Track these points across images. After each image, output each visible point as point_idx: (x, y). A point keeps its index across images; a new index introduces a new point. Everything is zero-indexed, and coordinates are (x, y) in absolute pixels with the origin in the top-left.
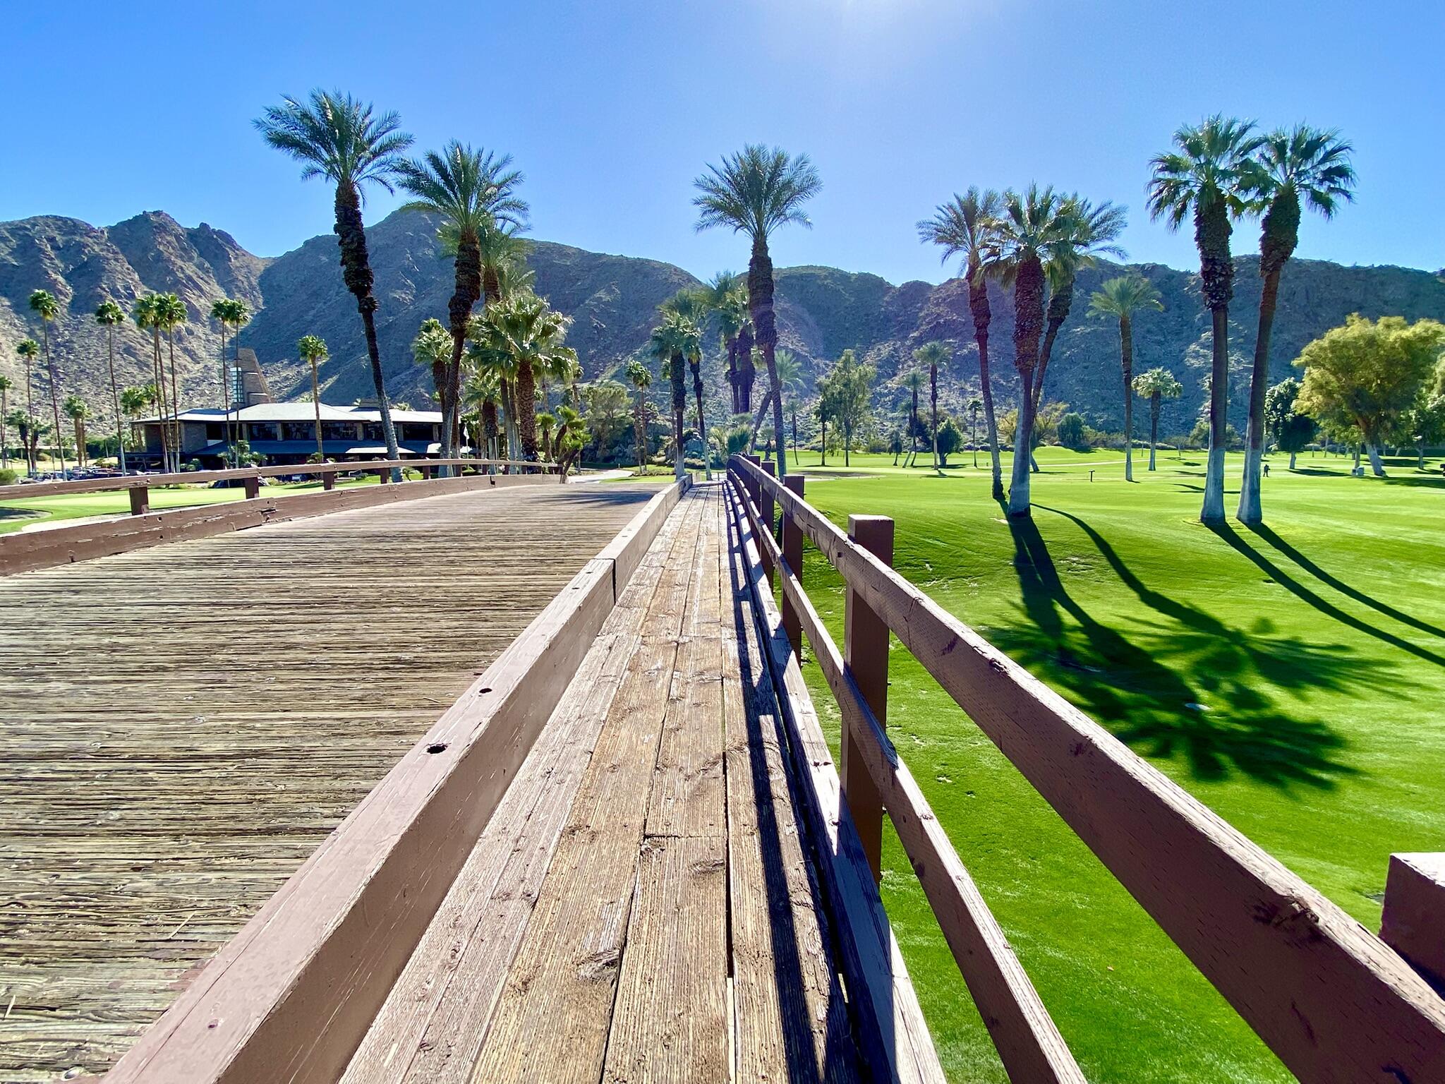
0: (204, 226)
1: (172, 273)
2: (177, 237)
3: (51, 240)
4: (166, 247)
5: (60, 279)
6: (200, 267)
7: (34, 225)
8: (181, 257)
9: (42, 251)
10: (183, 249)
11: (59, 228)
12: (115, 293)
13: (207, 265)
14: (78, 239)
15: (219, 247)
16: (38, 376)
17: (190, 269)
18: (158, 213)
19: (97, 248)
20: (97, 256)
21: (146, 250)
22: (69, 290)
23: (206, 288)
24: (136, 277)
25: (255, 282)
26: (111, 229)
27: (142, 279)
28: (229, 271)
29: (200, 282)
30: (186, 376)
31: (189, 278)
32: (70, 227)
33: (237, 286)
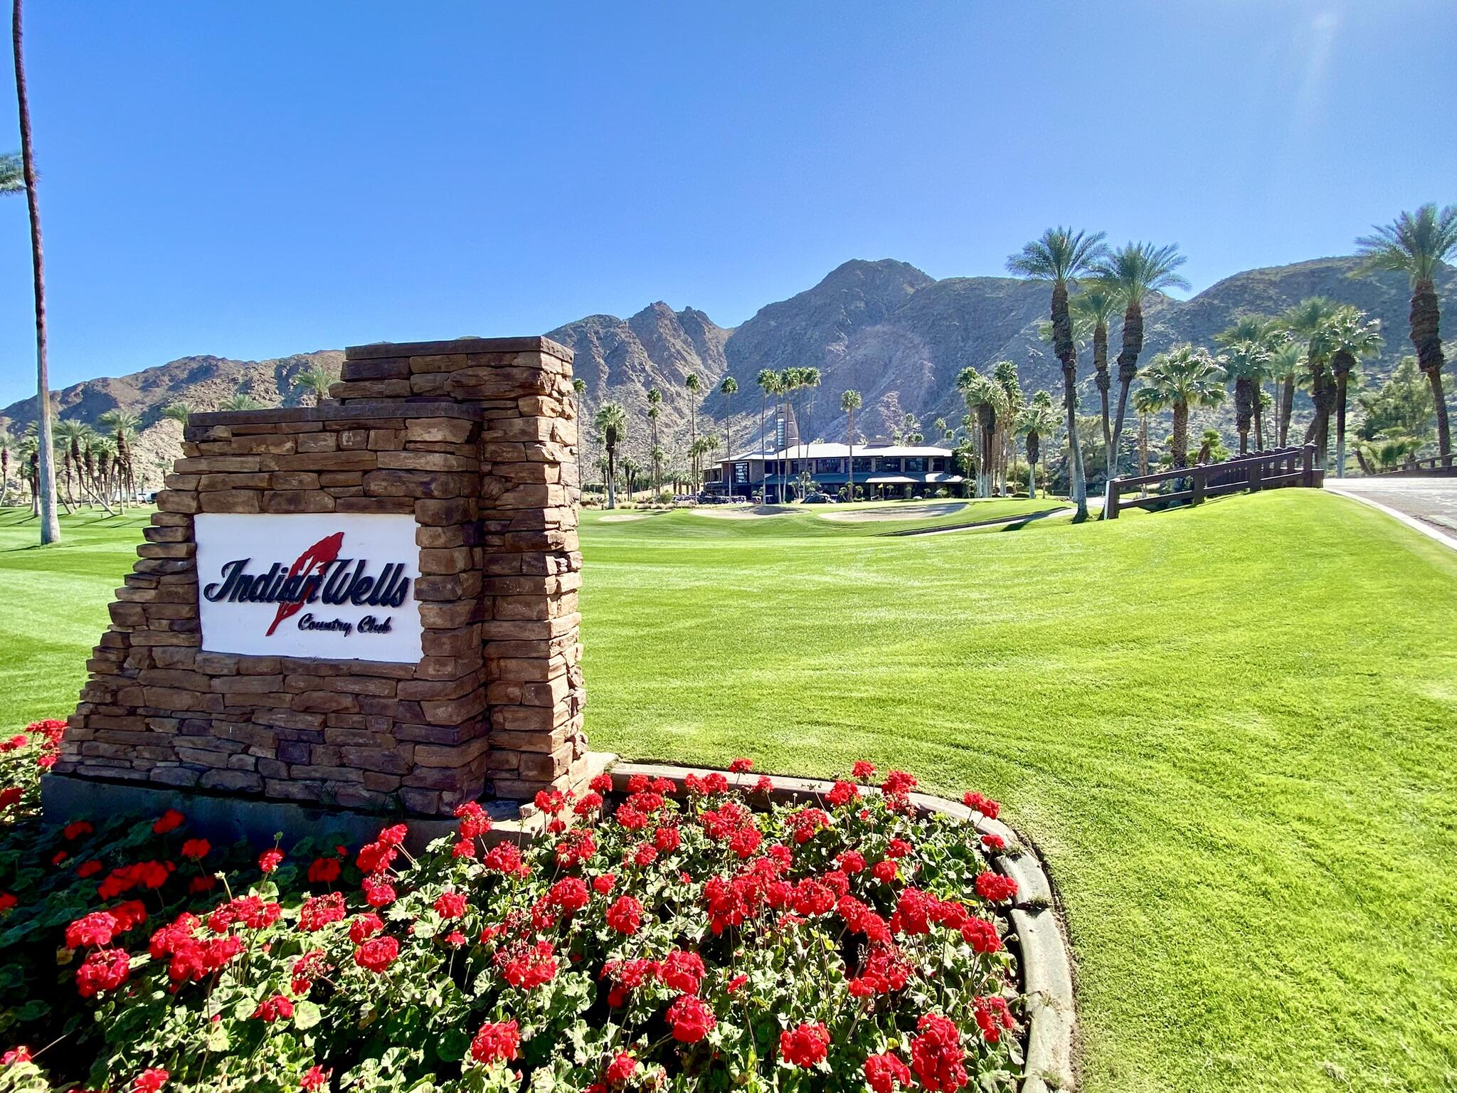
0: (688, 308)
1: (668, 349)
2: (671, 321)
3: (597, 333)
4: (665, 330)
5: (602, 362)
6: (685, 342)
7: (586, 324)
8: (674, 336)
9: (591, 342)
10: (675, 329)
11: (601, 324)
12: (633, 368)
13: (690, 340)
14: (612, 330)
15: (699, 324)
16: (589, 433)
17: (679, 345)
18: (659, 303)
19: (623, 336)
20: (624, 341)
21: (652, 333)
22: (607, 369)
23: (689, 358)
24: (646, 355)
25: (721, 350)
26: (631, 320)
27: (649, 356)
28: (704, 342)
29: (685, 354)
30: (676, 429)
31: (679, 352)
32: (607, 321)
33: (709, 355)
